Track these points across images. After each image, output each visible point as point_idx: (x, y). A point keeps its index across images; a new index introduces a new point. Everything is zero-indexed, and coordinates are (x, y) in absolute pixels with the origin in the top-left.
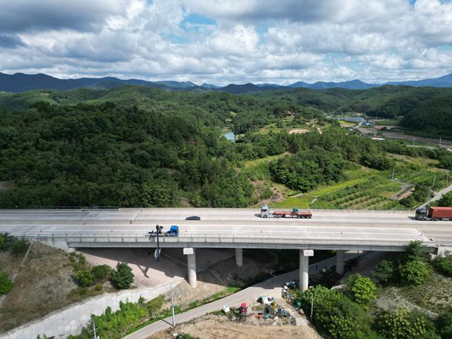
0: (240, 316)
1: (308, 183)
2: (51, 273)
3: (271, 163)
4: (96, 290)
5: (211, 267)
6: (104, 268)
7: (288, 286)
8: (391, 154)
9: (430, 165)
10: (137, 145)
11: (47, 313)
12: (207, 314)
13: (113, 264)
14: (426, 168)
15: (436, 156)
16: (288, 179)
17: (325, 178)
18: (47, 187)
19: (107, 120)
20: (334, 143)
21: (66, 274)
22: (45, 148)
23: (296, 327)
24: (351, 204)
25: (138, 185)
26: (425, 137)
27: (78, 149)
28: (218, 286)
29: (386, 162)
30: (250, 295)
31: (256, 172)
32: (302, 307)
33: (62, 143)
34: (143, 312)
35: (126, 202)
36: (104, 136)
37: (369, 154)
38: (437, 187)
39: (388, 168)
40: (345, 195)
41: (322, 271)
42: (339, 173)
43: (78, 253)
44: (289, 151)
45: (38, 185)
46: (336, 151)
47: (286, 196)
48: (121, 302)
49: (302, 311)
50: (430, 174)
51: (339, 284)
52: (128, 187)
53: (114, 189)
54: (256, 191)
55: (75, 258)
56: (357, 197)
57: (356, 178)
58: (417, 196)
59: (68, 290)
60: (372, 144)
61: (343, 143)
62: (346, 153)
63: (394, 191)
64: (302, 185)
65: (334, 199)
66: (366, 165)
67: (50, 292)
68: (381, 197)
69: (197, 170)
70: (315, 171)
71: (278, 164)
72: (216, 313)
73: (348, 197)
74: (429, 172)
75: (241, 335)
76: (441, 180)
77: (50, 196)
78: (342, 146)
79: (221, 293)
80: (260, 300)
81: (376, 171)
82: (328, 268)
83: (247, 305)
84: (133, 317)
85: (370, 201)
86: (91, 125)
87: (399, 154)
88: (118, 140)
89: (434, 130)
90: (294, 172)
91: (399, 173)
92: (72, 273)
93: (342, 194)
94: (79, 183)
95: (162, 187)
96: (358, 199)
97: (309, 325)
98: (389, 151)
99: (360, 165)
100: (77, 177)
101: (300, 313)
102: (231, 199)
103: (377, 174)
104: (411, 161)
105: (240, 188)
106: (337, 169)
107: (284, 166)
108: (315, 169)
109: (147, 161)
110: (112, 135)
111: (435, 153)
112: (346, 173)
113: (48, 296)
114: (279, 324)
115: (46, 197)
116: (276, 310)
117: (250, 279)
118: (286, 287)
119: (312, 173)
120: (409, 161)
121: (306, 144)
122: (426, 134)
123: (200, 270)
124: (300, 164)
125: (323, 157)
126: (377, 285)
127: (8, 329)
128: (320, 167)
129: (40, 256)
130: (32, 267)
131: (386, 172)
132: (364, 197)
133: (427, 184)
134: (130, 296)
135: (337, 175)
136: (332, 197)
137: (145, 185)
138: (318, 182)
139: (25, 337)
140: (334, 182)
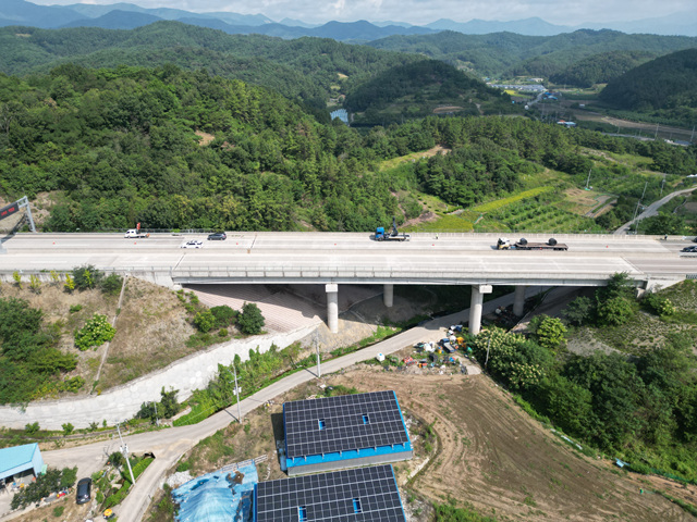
1: (472, 194)
2: (159, 316)
3: (417, 164)
4: (220, 336)
6: (225, 309)
8: (586, 149)
9: (640, 166)
11: (169, 363)
12: (356, 363)
13: (237, 304)
14: (634, 170)
15: (650, 152)
16: (443, 189)
17: (495, 186)
18: (117, 201)
20: (507, 132)
21: (180, 316)
23: (468, 376)
24: (530, 224)
25: (244, 199)
29: (581, 161)
30: (407, 341)
31: (397, 177)
32: (474, 354)
35: (232, 223)
36: (175, 123)
37: (556, 150)
38: (648, 199)
39: (582, 171)
40: (521, 211)
41: (495, 312)
42: (513, 178)
43: (187, 290)
44: (441, 144)
45: (102, 199)
46: (511, 146)
47: (441, 213)
49: (473, 358)
50: (640, 179)
53: (211, 205)
54: (399, 206)
55: (184, 297)
56: (539, 214)
57: (536, 186)
58: (619, 212)
59: (186, 337)
60: (561, 134)
61: (520, 132)
62: (523, 148)
64: (463, 197)
65: (507, 217)
66: (550, 166)
67: (164, 339)
68: (571, 214)
69: (315, 175)
70: (482, 177)
71: (429, 166)
72: (368, 363)
73: (525, 214)
74: (638, 176)
77: (122, 214)
78: (518, 136)
81: (565, 176)
82: (504, 307)
85: (556, 219)
87: (598, 148)
90: (452, 179)
91: (596, 178)
92: (186, 316)
93: (517, 210)
95: (277, 203)
96: (539, 218)
97: (484, 373)
98: (587, 144)
99: (542, 167)
100: (152, 186)
101: (471, 361)
103: (568, 180)
104: (614, 159)
105: (380, 203)
106: (511, 173)
107: (438, 169)
108: (482, 173)
109: (243, 162)
111: (649, 148)
112: (523, 178)
113: (163, 343)
114: (446, 373)
115: (117, 214)
116: (442, 358)
118: (451, 332)
119: (478, 180)
120: (611, 160)
121: (465, 134)
123: (340, 312)
124: (460, 165)
125: (494, 154)
126: (568, 326)
127: (126, 380)
128: (488, 170)
129: (140, 294)
130: (134, 309)
131: (578, 176)
132: (548, 214)
133: (635, 194)
134: (260, 343)
135: (511, 182)
136: (503, 214)
137: (254, 200)
138: (484, 193)
139: (147, 390)
140: (506, 192)
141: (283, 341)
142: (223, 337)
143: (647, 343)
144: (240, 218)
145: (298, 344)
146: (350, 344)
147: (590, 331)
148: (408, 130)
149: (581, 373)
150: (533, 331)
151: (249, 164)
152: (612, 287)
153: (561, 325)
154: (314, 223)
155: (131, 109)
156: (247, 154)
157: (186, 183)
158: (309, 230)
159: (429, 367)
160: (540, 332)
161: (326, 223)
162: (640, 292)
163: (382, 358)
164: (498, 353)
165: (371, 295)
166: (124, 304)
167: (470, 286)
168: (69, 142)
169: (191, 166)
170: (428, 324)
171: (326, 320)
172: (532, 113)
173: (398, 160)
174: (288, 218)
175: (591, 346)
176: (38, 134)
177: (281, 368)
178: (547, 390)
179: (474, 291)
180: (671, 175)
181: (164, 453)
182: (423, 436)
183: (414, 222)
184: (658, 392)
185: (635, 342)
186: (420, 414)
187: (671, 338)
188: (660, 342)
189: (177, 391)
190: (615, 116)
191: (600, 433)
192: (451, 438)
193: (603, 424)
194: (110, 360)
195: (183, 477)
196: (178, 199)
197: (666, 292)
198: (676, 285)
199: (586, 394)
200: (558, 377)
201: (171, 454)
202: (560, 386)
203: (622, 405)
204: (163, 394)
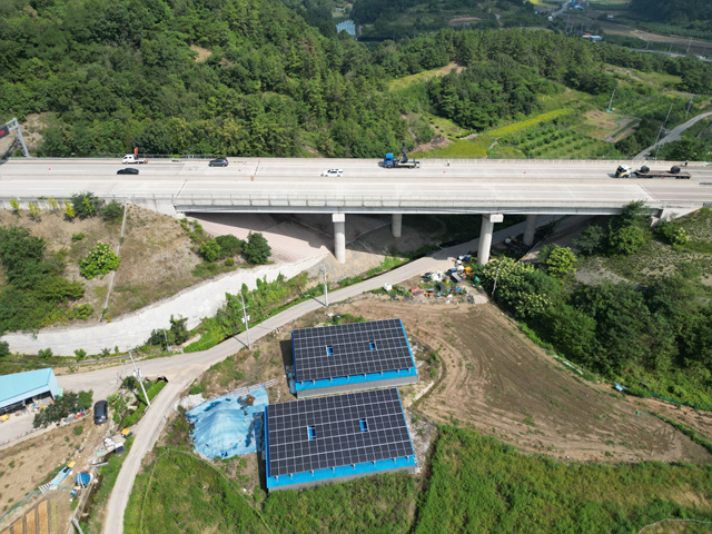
1: (487, 117)
2: (164, 245)
3: (430, 83)
4: (227, 265)
6: (230, 238)
8: (610, 67)
9: (667, 85)
11: (176, 292)
12: (364, 293)
13: (242, 234)
14: (660, 90)
15: (678, 70)
16: (456, 111)
17: (512, 108)
20: (527, 48)
21: (184, 245)
23: (474, 306)
24: (546, 150)
29: (605, 79)
31: (408, 98)
32: (481, 283)
37: (579, 68)
38: (671, 122)
39: (605, 91)
40: (537, 135)
41: (505, 241)
42: (531, 99)
43: (190, 219)
44: (456, 60)
46: (531, 63)
47: (454, 138)
49: (481, 288)
50: (665, 101)
54: (410, 130)
55: (188, 226)
56: (556, 138)
57: (555, 108)
58: (640, 136)
59: (192, 266)
60: (586, 50)
61: (542, 47)
62: (544, 66)
64: (477, 120)
65: (522, 142)
66: (572, 85)
67: (170, 268)
68: (590, 138)
70: (498, 98)
71: (442, 86)
73: (542, 138)
74: (664, 97)
78: (539, 51)
81: (587, 96)
82: (514, 237)
85: (574, 144)
87: (624, 66)
90: (467, 100)
91: (620, 99)
92: (191, 245)
93: (533, 134)
95: (280, 126)
96: (556, 143)
98: (612, 61)
99: (563, 87)
101: (478, 290)
102: (379, 143)
103: (589, 101)
104: (639, 78)
105: (389, 127)
106: (529, 94)
107: (452, 88)
108: (498, 94)
111: (679, 65)
112: (542, 99)
113: (169, 272)
114: (453, 302)
116: (450, 287)
119: (493, 101)
120: (637, 79)
121: (482, 50)
123: (347, 242)
124: (475, 85)
125: (512, 72)
126: (578, 256)
127: (135, 308)
128: (505, 90)
129: (142, 223)
130: (137, 237)
131: (601, 97)
132: (566, 139)
133: (659, 117)
134: (267, 273)
135: (529, 103)
136: (519, 139)
137: (256, 123)
138: (500, 116)
139: (156, 317)
140: (523, 115)
141: (290, 271)
142: (229, 267)
143: (656, 272)
144: (241, 143)
145: (305, 274)
146: (358, 274)
147: (599, 260)
148: (421, 45)
149: (588, 301)
150: (542, 261)
151: (249, 83)
152: (626, 215)
153: (571, 254)
154: (319, 149)
155: (119, 20)
156: (246, 72)
157: (183, 105)
158: (315, 156)
159: (436, 296)
160: (549, 261)
161: (333, 148)
162: (655, 220)
163: (389, 288)
164: (506, 282)
165: (378, 225)
166: (127, 232)
167: (481, 215)
168: (56, 58)
169: (187, 86)
170: (436, 254)
171: (333, 250)
172: (555, 25)
173: (410, 79)
174: (292, 143)
175: (600, 275)
176: (21, 48)
177: (288, 297)
178: (553, 319)
179: (484, 220)
180: (700, 96)
181: (176, 378)
182: (429, 362)
183: (425, 147)
184: (662, 320)
185: (644, 271)
186: (425, 341)
187: (681, 267)
188: (669, 271)
189: (186, 319)
190: (644, 29)
191: (602, 359)
192: (455, 364)
193: (605, 350)
194: (117, 289)
195: (197, 399)
196: (176, 122)
197: (681, 221)
198: (692, 214)
199: (591, 322)
200: (564, 305)
201: (182, 379)
202: (565, 314)
203: (626, 332)
204: (172, 322)
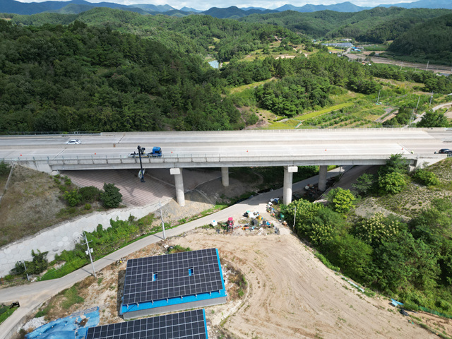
0: (227, 229)
1: (294, 108)
3: (256, 89)
4: (86, 209)
5: (199, 188)
7: (273, 202)
8: (377, 79)
9: (416, 88)
10: (113, 70)
12: (196, 228)
14: (411, 91)
15: (422, 80)
16: (274, 105)
17: (311, 103)
18: (21, 113)
19: (78, 42)
20: (321, 67)
22: (13, 71)
23: (280, 236)
25: (119, 110)
26: (412, 62)
27: (49, 72)
28: (206, 204)
29: (373, 85)
30: (237, 212)
32: (285, 219)
33: (31, 66)
34: (134, 229)
35: (108, 127)
36: (76, 59)
37: (356, 78)
39: (374, 92)
40: (330, 119)
41: (304, 189)
42: (325, 97)
44: (276, 76)
45: (11, 111)
46: (323, 75)
47: (272, 121)
48: (111, 220)
49: (285, 222)
50: (415, 97)
51: (320, 199)
52: (109, 111)
53: (93, 114)
54: (241, 117)
55: (60, 180)
56: (342, 121)
57: (342, 103)
58: (400, 118)
60: (360, 68)
61: (331, 67)
62: (333, 78)
63: (378, 114)
64: (288, 109)
65: (319, 123)
66: (352, 89)
68: (365, 120)
69: (180, 95)
70: (301, 96)
71: (264, 89)
72: (205, 227)
73: (333, 121)
74: (414, 95)
75: (229, 244)
76: (425, 102)
77: (26, 122)
78: (329, 69)
79: (209, 211)
80: (246, 215)
81: (362, 95)
82: (311, 185)
83: (233, 219)
84: (125, 233)
85: (354, 124)
86: (61, 47)
87: (386, 78)
88: (93, 64)
89: (423, 55)
90: (280, 97)
91: (384, 97)
92: (59, 195)
93: (327, 118)
94: (56, 109)
95: (144, 112)
96: (343, 123)
97: (292, 234)
98: (376, 75)
99: (346, 90)
100: (52, 102)
101: (283, 224)
102: (216, 124)
103: (364, 98)
104: (397, 84)
105: (225, 114)
106: (323, 94)
107: (271, 91)
108: (302, 93)
109: (126, 86)
110: (85, 58)
111: (422, 77)
114: (263, 234)
115: (22, 122)
116: (261, 222)
117: (237, 197)
118: (270, 203)
119: (298, 98)
120: (395, 85)
121: (292, 69)
122: (414, 59)
123: (188, 191)
124: (286, 88)
125: (310, 80)
128: (307, 91)
129: (23, 178)
130: (17, 190)
131: (372, 96)
132: (349, 121)
133: (411, 106)
134: (120, 215)
135: (323, 99)
136: (316, 121)
137: (125, 109)
138: (304, 108)
139: (20, 252)
140: (320, 107)
141: (139, 213)
144: (114, 124)
145: (152, 215)
146: (194, 214)
148: (253, 67)
151: (131, 88)
152: (390, 165)
154: (174, 127)
159: (250, 229)
163: (215, 224)
166: (9, 186)
173: (245, 87)
180: (437, 94)
182: (238, 284)
183: (252, 127)
189: (47, 253)
192: (260, 285)
197: (432, 168)
